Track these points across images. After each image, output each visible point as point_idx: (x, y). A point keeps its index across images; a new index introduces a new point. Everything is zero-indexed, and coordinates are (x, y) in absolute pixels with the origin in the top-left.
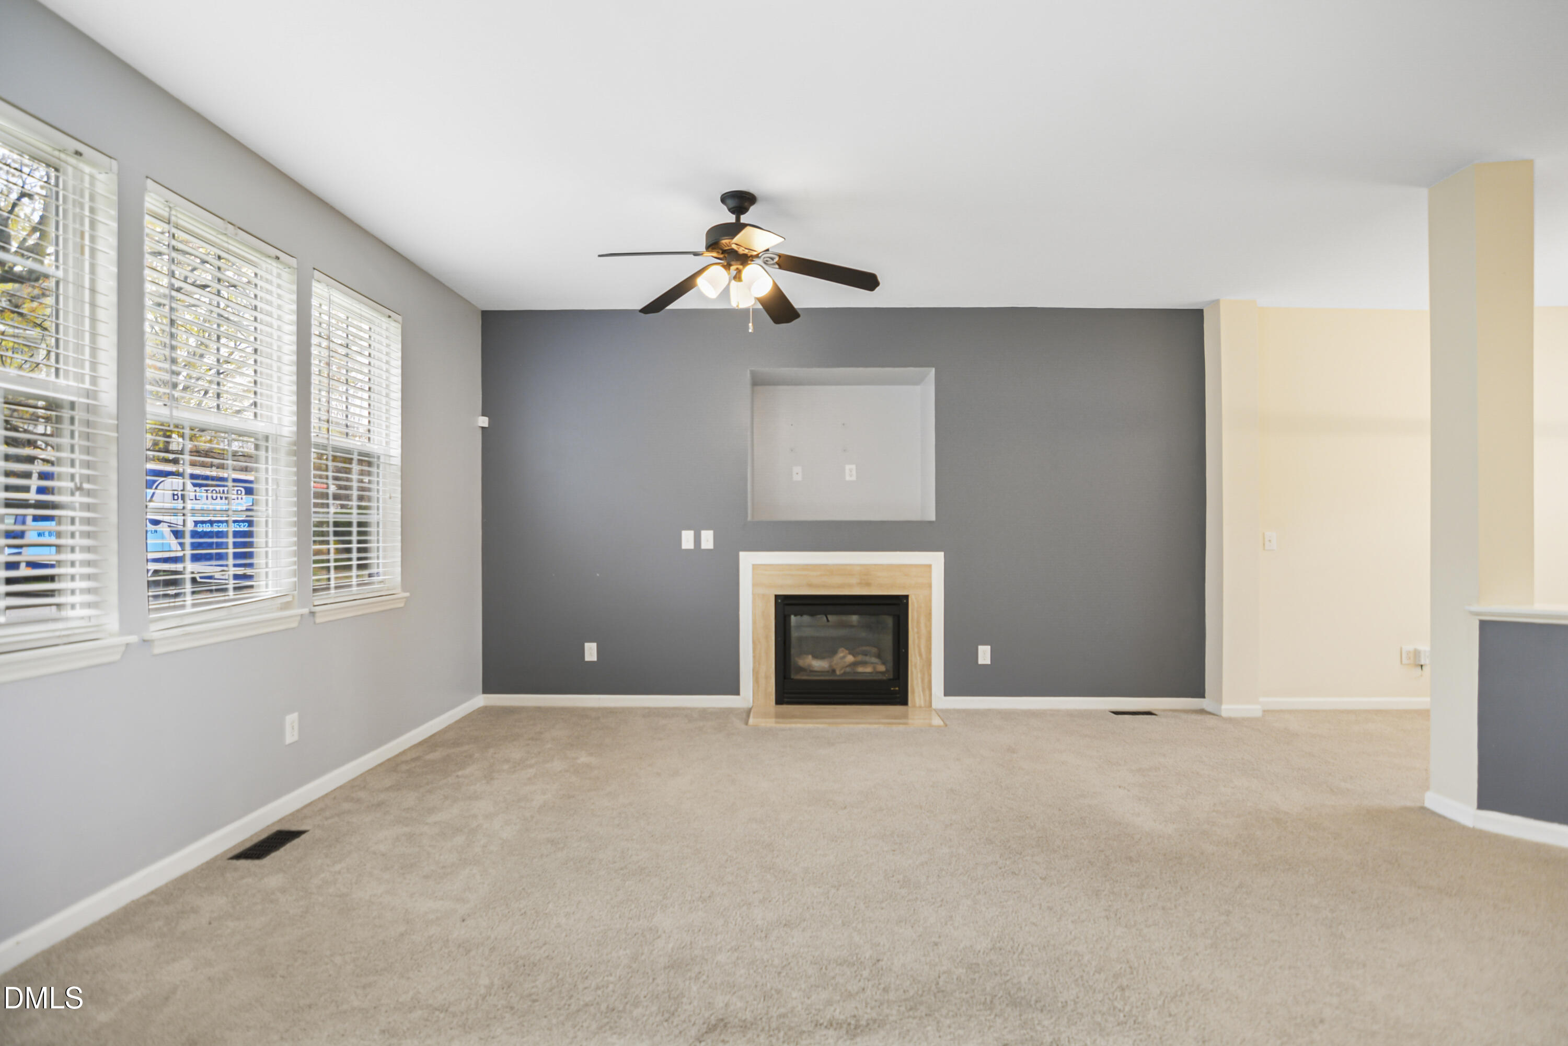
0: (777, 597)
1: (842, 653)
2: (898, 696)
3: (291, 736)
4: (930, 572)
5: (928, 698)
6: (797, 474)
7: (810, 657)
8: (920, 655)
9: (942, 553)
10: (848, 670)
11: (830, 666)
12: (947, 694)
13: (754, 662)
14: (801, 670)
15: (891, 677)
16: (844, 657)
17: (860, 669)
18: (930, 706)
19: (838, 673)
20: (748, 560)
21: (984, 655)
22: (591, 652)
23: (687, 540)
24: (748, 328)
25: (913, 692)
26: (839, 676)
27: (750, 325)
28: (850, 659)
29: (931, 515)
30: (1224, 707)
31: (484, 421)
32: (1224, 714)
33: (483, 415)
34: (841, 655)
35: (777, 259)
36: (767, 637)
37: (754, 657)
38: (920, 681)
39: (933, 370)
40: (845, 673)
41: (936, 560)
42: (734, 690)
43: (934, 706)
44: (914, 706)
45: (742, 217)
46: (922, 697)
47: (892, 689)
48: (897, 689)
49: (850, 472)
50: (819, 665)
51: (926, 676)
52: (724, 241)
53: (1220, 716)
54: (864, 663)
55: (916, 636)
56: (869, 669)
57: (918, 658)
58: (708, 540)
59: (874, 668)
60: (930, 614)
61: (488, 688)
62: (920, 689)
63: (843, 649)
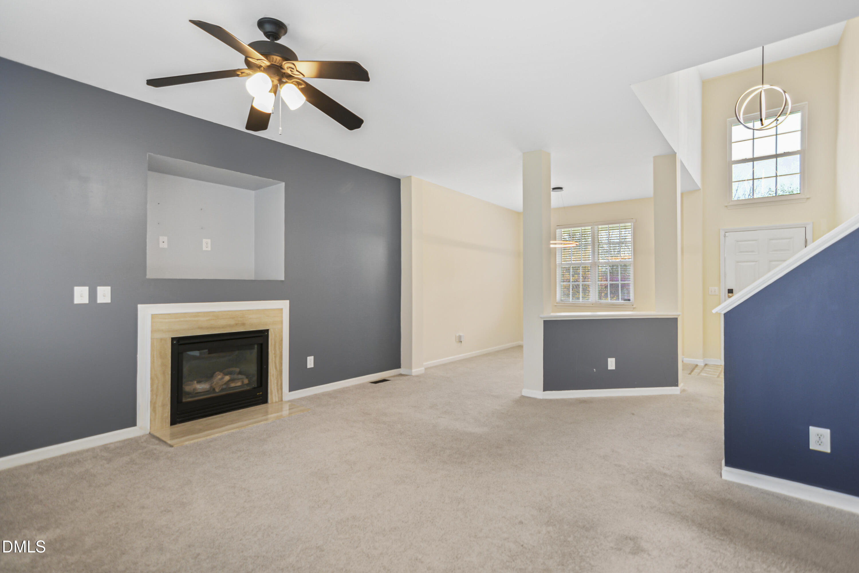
0: (173, 339)
1: (219, 376)
2: (261, 398)
4: (282, 313)
5: (280, 395)
6: (164, 242)
7: (196, 382)
8: (276, 368)
9: (287, 301)
10: (224, 387)
11: (211, 387)
12: (291, 390)
13: (152, 395)
14: (188, 394)
15: (256, 386)
16: (222, 378)
17: (233, 385)
18: (282, 400)
19: (217, 390)
20: (146, 312)
21: (310, 362)
23: (82, 295)
25: (272, 394)
26: (218, 392)
28: (225, 378)
29: (281, 276)
30: (413, 370)
32: (413, 374)
34: (220, 377)
36: (164, 373)
38: (276, 385)
39: (283, 183)
40: (223, 390)
41: (284, 305)
42: (131, 423)
43: (285, 400)
44: (272, 403)
46: (277, 395)
47: (258, 394)
48: (261, 393)
49: (207, 245)
50: (202, 387)
51: (279, 380)
53: (412, 375)
54: (235, 380)
55: (274, 355)
56: (239, 384)
57: (275, 370)
58: (103, 294)
59: (243, 382)
60: (282, 340)
62: (276, 390)
63: (218, 372)
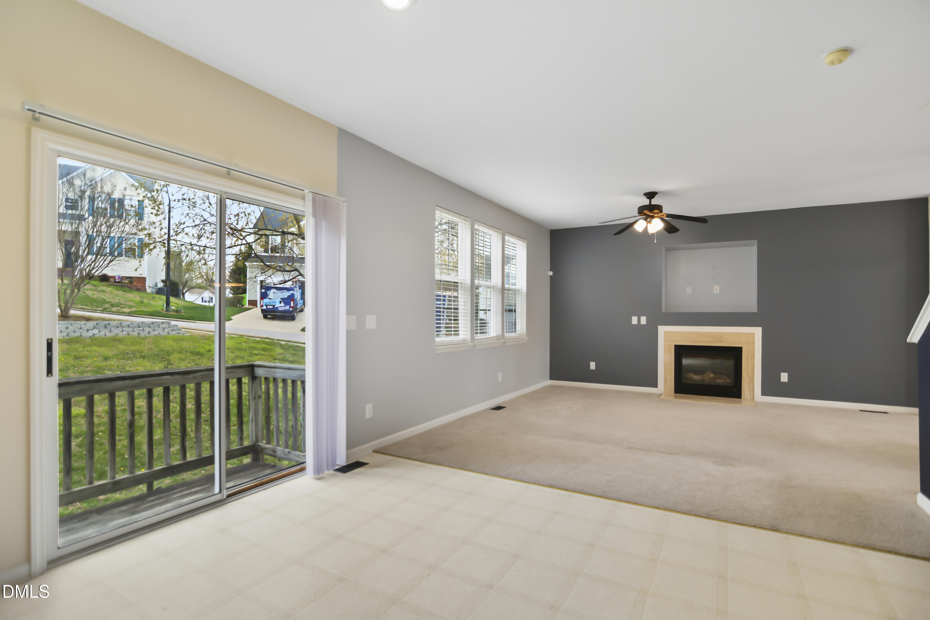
0: (675, 346)
1: (708, 373)
2: (736, 394)
3: (500, 379)
4: (755, 337)
5: (752, 396)
6: (689, 290)
7: (692, 373)
8: (748, 375)
9: (760, 328)
10: (711, 380)
11: (702, 378)
12: (763, 394)
13: (665, 374)
14: (688, 379)
15: (733, 385)
16: (709, 375)
17: (718, 381)
18: (753, 399)
19: (706, 381)
20: (662, 330)
21: (784, 377)
22: (593, 366)
23: (634, 320)
24: (654, 241)
25: (744, 393)
26: (707, 383)
27: (655, 240)
28: (712, 375)
29: (755, 310)
31: (551, 273)
33: (551, 271)
35: (665, 215)
36: (670, 363)
37: (664, 372)
38: (748, 387)
39: (757, 241)
40: (710, 382)
41: (757, 332)
42: (655, 385)
43: (755, 399)
44: (745, 399)
45: (652, 200)
46: (749, 396)
47: (733, 391)
48: (736, 390)
49: (716, 289)
50: (696, 377)
51: (751, 385)
52: (644, 212)
54: (719, 378)
55: (746, 366)
56: (722, 381)
57: (748, 377)
58: (644, 320)
59: (725, 381)
60: (754, 356)
61: (552, 378)
62: (748, 391)
